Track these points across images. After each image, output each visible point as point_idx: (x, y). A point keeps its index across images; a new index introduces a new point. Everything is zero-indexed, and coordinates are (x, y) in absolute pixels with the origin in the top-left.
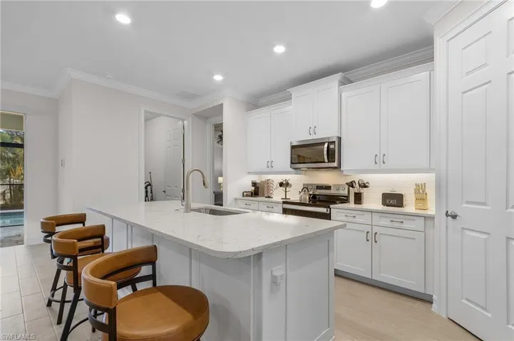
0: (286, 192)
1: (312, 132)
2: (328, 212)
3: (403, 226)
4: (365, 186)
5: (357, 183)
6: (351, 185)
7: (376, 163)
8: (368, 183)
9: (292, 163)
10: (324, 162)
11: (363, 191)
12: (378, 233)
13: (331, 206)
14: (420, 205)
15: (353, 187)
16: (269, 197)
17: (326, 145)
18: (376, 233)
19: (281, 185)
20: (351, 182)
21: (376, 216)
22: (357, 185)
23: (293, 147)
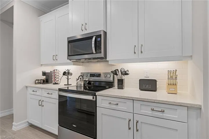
0: (68, 79)
1: (83, 29)
2: (94, 100)
3: (165, 115)
4: (126, 74)
5: (119, 70)
6: (115, 73)
7: (135, 53)
8: (128, 71)
9: (69, 56)
10: (93, 53)
11: (125, 77)
12: (139, 122)
13: (97, 93)
14: (172, 90)
15: (116, 74)
16: (56, 84)
17: (94, 39)
18: (138, 122)
19: (64, 74)
20: (115, 71)
21: (137, 104)
22: (120, 72)
23: (69, 42)
